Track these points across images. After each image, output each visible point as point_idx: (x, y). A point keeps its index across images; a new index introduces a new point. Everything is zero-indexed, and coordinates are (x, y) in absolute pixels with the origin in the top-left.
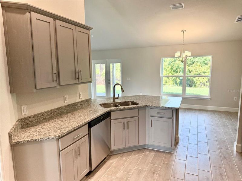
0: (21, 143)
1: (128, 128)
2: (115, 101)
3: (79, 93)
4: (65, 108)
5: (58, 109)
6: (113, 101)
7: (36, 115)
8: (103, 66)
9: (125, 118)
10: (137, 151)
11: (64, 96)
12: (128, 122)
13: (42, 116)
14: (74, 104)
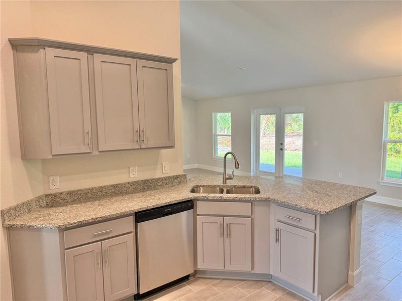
0: (13, 227)
1: (230, 235)
2: (226, 183)
3: (162, 164)
4: (128, 185)
5: (115, 186)
6: (223, 183)
7: (73, 191)
8: (273, 118)
9: (224, 216)
10: (249, 282)
11: (129, 168)
12: (230, 224)
13: (83, 194)
14: (147, 180)
